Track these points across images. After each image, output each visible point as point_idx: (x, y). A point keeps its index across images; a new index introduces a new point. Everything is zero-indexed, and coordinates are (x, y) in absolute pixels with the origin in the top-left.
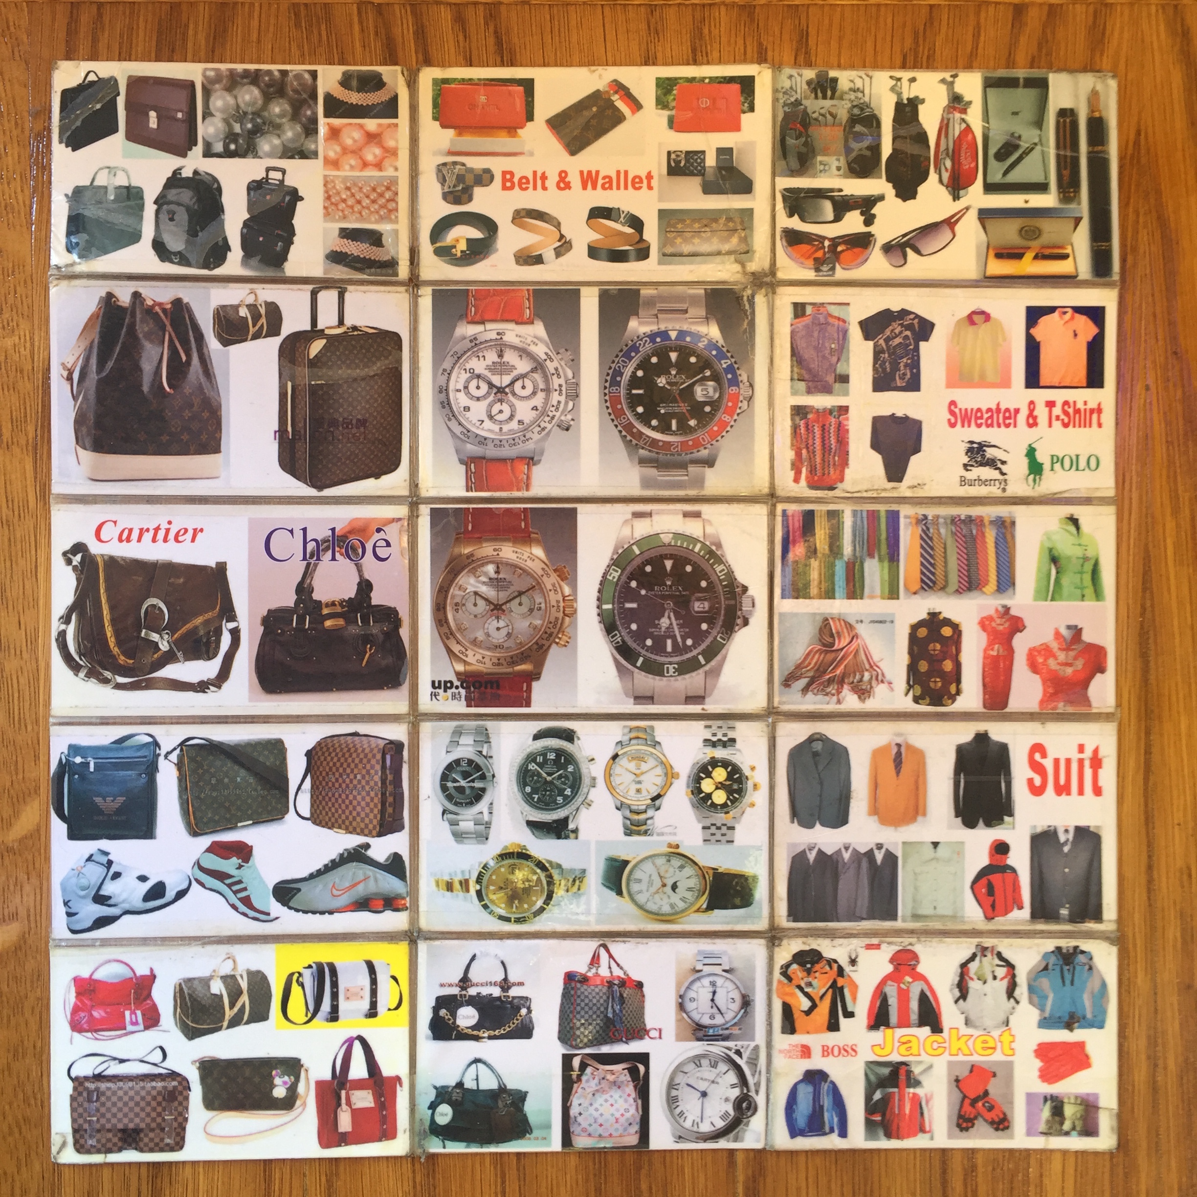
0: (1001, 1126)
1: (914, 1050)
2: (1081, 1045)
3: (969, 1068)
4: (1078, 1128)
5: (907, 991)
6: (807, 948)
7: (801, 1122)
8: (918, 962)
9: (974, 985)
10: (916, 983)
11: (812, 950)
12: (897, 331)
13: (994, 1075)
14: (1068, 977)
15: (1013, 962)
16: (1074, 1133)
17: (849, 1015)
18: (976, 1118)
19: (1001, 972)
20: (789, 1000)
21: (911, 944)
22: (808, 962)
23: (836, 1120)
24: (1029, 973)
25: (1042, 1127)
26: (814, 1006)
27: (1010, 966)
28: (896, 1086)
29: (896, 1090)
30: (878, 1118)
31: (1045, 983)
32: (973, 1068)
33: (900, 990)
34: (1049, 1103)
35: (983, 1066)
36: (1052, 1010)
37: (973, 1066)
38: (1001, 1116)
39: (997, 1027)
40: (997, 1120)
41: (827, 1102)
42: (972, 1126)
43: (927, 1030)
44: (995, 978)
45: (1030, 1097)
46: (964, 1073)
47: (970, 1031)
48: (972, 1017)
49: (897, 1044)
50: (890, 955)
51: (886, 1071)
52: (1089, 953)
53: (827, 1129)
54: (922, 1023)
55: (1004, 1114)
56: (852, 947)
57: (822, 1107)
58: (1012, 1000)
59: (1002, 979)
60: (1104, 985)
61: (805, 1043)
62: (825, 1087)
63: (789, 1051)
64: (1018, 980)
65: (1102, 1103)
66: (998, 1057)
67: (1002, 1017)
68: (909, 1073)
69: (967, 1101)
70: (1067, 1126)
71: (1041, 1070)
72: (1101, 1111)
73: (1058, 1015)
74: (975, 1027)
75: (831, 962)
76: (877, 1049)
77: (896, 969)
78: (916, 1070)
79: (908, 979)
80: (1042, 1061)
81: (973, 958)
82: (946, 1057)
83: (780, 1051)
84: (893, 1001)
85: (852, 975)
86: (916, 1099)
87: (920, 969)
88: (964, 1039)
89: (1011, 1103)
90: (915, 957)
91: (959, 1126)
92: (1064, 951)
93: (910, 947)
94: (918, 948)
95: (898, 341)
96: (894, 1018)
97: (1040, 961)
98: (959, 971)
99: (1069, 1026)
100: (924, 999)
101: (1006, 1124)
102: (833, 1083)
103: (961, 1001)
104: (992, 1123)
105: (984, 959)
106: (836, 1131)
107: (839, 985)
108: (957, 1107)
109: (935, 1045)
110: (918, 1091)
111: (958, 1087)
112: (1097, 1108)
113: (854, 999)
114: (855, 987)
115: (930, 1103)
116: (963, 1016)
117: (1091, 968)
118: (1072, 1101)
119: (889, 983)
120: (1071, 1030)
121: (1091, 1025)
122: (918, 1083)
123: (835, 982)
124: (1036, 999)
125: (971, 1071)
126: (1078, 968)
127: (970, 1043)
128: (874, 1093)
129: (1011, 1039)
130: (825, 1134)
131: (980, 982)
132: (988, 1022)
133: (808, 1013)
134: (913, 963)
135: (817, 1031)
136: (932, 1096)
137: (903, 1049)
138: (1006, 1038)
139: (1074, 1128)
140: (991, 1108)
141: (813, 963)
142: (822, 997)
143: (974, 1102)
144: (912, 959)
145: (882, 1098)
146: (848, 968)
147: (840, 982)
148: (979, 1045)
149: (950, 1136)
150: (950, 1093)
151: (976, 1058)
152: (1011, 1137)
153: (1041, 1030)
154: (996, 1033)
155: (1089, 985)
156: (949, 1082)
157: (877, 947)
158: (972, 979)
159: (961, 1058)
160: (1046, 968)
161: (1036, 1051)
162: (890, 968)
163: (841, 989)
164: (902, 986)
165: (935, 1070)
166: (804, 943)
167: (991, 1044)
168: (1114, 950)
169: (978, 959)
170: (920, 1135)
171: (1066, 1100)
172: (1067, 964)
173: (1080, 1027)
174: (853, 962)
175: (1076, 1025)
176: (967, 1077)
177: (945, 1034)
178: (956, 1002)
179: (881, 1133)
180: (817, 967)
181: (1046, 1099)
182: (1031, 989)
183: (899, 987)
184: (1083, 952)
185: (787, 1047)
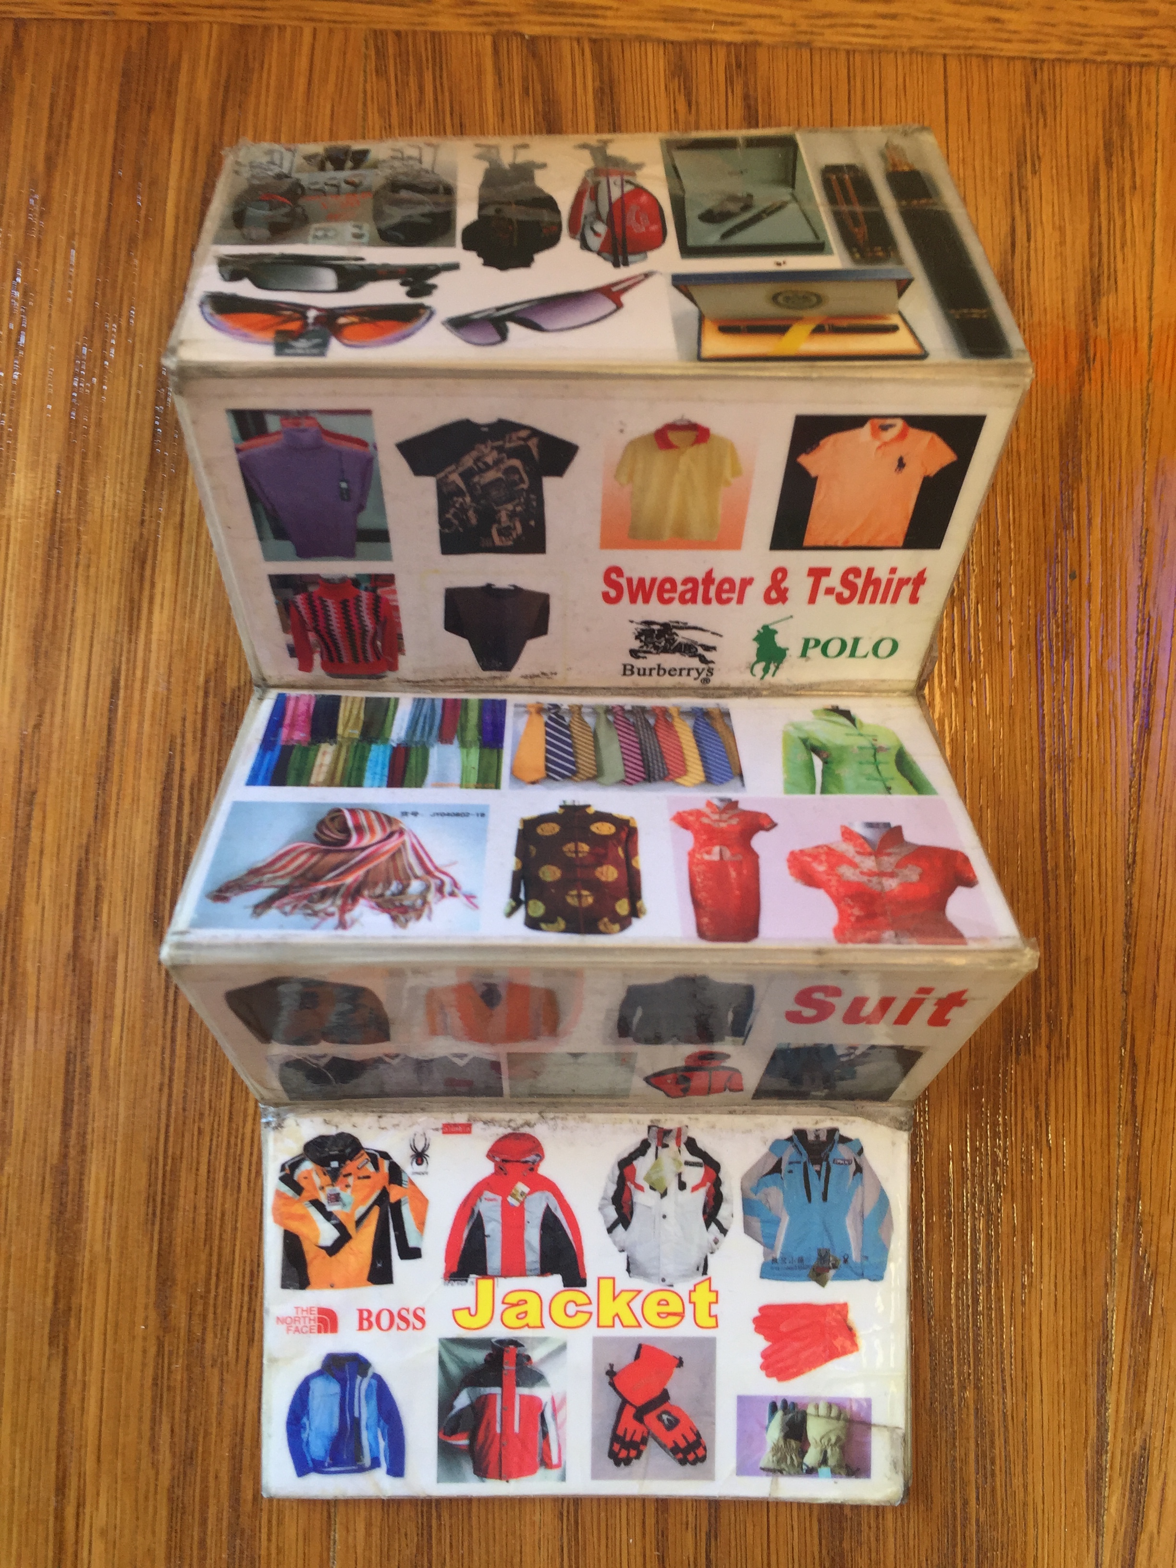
0: (691, 1457)
1: (533, 1318)
2: (841, 1310)
3: (634, 1351)
4: (832, 1461)
5: (521, 1209)
6: (332, 1131)
7: (317, 1448)
8: (541, 1155)
9: (644, 1200)
10: (537, 1195)
11: (341, 1136)
12: (489, 460)
13: (680, 1363)
14: (817, 1186)
15: (716, 1157)
16: (824, 1470)
17: (411, 1253)
18: (644, 1441)
19: (695, 1175)
20: (296, 1227)
21: (528, 1124)
22: (334, 1158)
23: (382, 1444)
24: (746, 1177)
25: (767, 1458)
26: (344, 1237)
27: (712, 1165)
28: (498, 1382)
29: (497, 1390)
30: (463, 1442)
31: (775, 1197)
32: (641, 1350)
33: (506, 1208)
34: (779, 1414)
35: (660, 1346)
36: (785, 1246)
37: (640, 1346)
38: (692, 1438)
39: (685, 1276)
40: (682, 1444)
41: (366, 1411)
42: (638, 1456)
43: (556, 1281)
44: (682, 1186)
45: (744, 1402)
46: (624, 1359)
47: (636, 1283)
48: (640, 1256)
49: (499, 1307)
50: (487, 1145)
51: (479, 1356)
52: (858, 1141)
53: (367, 1461)
54: (545, 1270)
55: (698, 1435)
56: (418, 1129)
57: (356, 1422)
58: (713, 1227)
59: (695, 1189)
60: (883, 1201)
61: (325, 1304)
62: (363, 1385)
63: (295, 1320)
64: (724, 1189)
65: (876, 1417)
66: (687, 1329)
67: (695, 1258)
68: (523, 1361)
69: (629, 1411)
70: (811, 1457)
71: (765, 1355)
72: (874, 1430)
73: (796, 1255)
74: (645, 1275)
75: (376, 1157)
76: (462, 1317)
77: (500, 1169)
78: (536, 1355)
79: (522, 1187)
80: (767, 1338)
81: (642, 1149)
82: (592, 1330)
83: (279, 1320)
84: (493, 1229)
85: (418, 1181)
86: (534, 1408)
87: (544, 1170)
88: (627, 1296)
89: (710, 1414)
90: (535, 1147)
91: (612, 1455)
92: (811, 1137)
93: (526, 1130)
94: (541, 1132)
95: (491, 476)
96: (494, 1259)
97: (766, 1156)
98: (617, 1173)
99: (819, 1275)
100: (550, 1223)
101: (700, 1452)
102: (378, 1378)
103: (620, 1228)
104: (675, 1451)
105: (663, 1152)
106: (384, 1466)
107: (393, 1199)
108: (611, 1421)
109: (571, 1309)
110: (540, 1392)
111: (612, 1384)
112: (867, 1425)
113: (421, 1224)
114: (421, 1203)
115: (560, 1416)
116: (624, 1256)
117: (859, 1169)
118: (823, 1411)
119: (488, 1194)
120: (822, 1283)
121: (860, 1274)
122: (537, 1378)
123: (384, 1194)
124: (756, 1224)
125: (637, 1356)
126: (834, 1169)
127: (636, 1305)
128: (456, 1395)
129: (712, 1296)
130: (362, 1469)
131: (656, 1195)
132: (669, 1268)
133: (333, 1250)
134: (531, 1158)
135: (348, 1284)
136: (564, 1401)
137: (510, 1317)
138: (702, 1296)
139: (824, 1461)
140: (673, 1424)
141: (342, 1159)
142: (359, 1222)
143: (640, 1414)
144: (530, 1152)
145: (472, 1406)
146: (409, 1168)
147: (395, 1193)
148: (652, 1309)
149: (596, 1474)
150: (596, 1398)
151: (646, 1333)
152: (710, 1476)
153: (766, 1282)
154: (683, 1288)
155: (856, 1203)
156: (596, 1375)
157: (466, 1129)
158: (640, 1188)
159: (618, 1331)
160: (777, 1169)
161: (756, 1320)
162: (488, 1168)
163: (397, 1208)
164: (511, 1200)
165: (571, 1354)
166: (326, 1122)
167: (675, 1306)
168: (903, 1138)
169: (651, 1152)
170: (541, 1472)
171: (811, 1410)
172: (816, 1161)
173: (838, 1277)
174: (420, 1157)
175: (832, 1272)
176: (629, 1367)
177: (591, 1288)
178: (610, 1230)
179: (468, 1468)
180: (350, 1166)
181: (774, 1408)
182: (749, 1207)
183: (505, 1203)
184: (844, 1140)
185: (292, 1313)
